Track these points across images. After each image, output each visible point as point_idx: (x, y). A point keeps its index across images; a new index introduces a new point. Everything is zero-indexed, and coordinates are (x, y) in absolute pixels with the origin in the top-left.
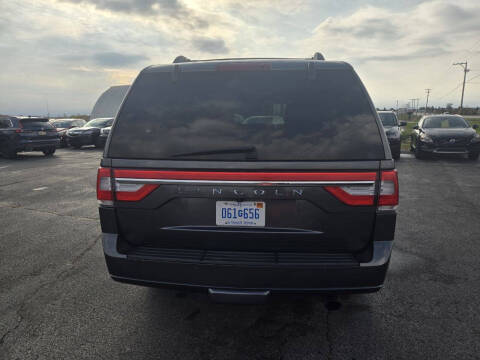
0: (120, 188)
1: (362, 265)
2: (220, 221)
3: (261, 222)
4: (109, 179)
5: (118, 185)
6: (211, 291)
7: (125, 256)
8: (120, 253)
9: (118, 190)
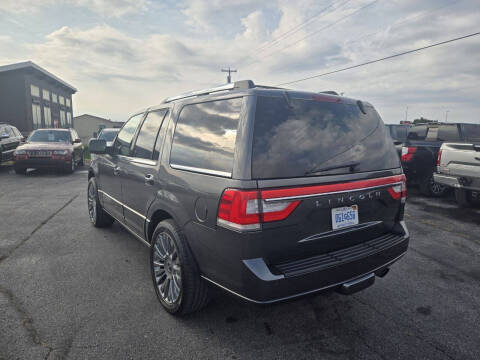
0: (266, 209)
2: (335, 226)
3: (356, 221)
4: (256, 201)
5: (264, 206)
6: (347, 285)
7: (282, 277)
8: (276, 274)
9: (265, 211)
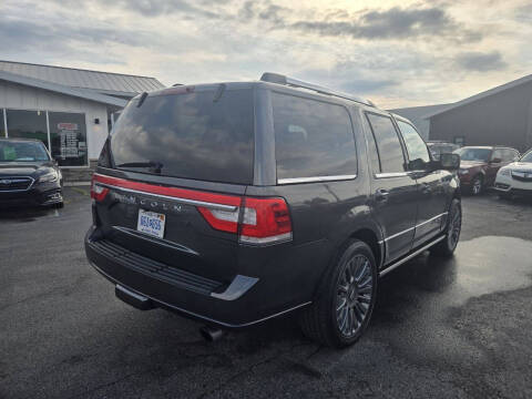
1: (213, 295)
2: (140, 228)
